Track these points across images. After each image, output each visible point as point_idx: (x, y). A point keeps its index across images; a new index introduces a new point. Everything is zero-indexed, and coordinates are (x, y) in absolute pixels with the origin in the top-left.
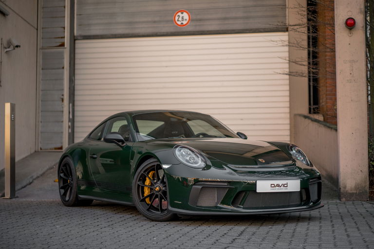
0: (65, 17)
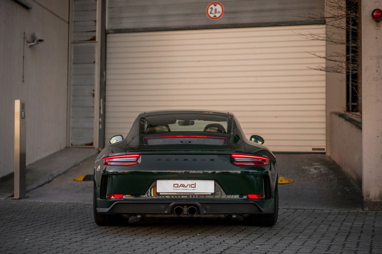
0: (96, 10)
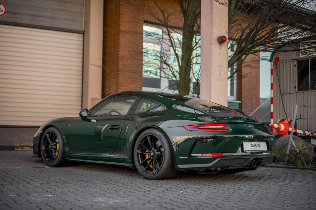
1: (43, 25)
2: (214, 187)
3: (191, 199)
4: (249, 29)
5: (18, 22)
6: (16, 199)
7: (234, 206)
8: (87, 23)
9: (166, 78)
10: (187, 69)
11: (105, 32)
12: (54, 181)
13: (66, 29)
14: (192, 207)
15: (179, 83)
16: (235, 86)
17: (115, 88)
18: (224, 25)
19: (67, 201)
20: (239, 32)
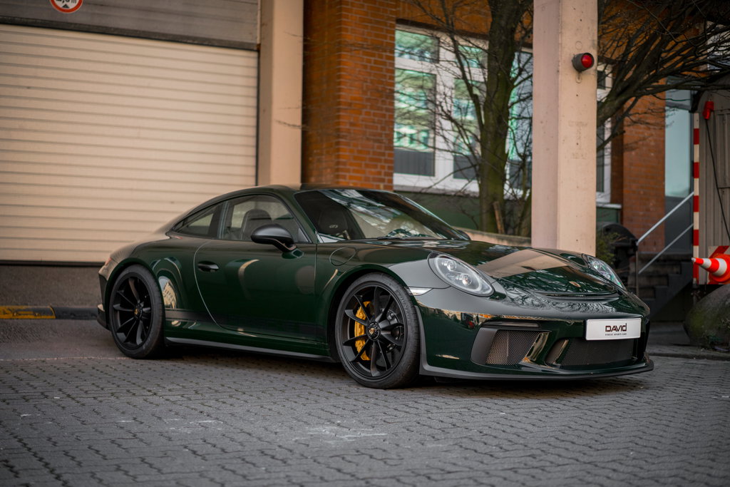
1: (166, 32)
2: (575, 404)
3: (527, 430)
4: (643, 35)
5: (110, 26)
6: (135, 429)
7: (627, 448)
8: (266, 25)
9: (448, 151)
10: (500, 131)
11: (307, 47)
12: (210, 388)
13: (219, 41)
14: (532, 449)
15: (480, 162)
16: (607, 171)
17: (332, 176)
18: (589, 28)
19: (250, 434)
20: (620, 43)
